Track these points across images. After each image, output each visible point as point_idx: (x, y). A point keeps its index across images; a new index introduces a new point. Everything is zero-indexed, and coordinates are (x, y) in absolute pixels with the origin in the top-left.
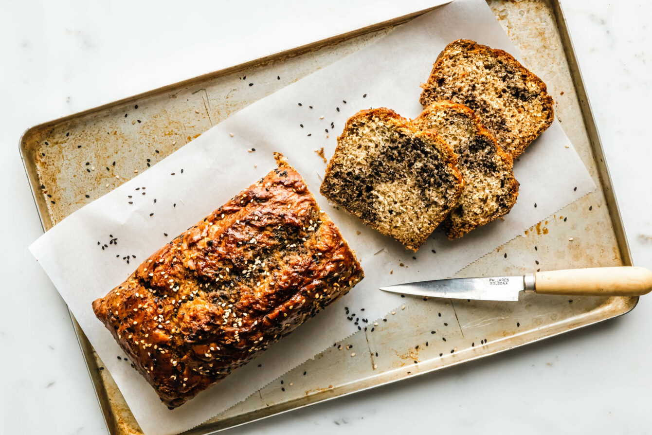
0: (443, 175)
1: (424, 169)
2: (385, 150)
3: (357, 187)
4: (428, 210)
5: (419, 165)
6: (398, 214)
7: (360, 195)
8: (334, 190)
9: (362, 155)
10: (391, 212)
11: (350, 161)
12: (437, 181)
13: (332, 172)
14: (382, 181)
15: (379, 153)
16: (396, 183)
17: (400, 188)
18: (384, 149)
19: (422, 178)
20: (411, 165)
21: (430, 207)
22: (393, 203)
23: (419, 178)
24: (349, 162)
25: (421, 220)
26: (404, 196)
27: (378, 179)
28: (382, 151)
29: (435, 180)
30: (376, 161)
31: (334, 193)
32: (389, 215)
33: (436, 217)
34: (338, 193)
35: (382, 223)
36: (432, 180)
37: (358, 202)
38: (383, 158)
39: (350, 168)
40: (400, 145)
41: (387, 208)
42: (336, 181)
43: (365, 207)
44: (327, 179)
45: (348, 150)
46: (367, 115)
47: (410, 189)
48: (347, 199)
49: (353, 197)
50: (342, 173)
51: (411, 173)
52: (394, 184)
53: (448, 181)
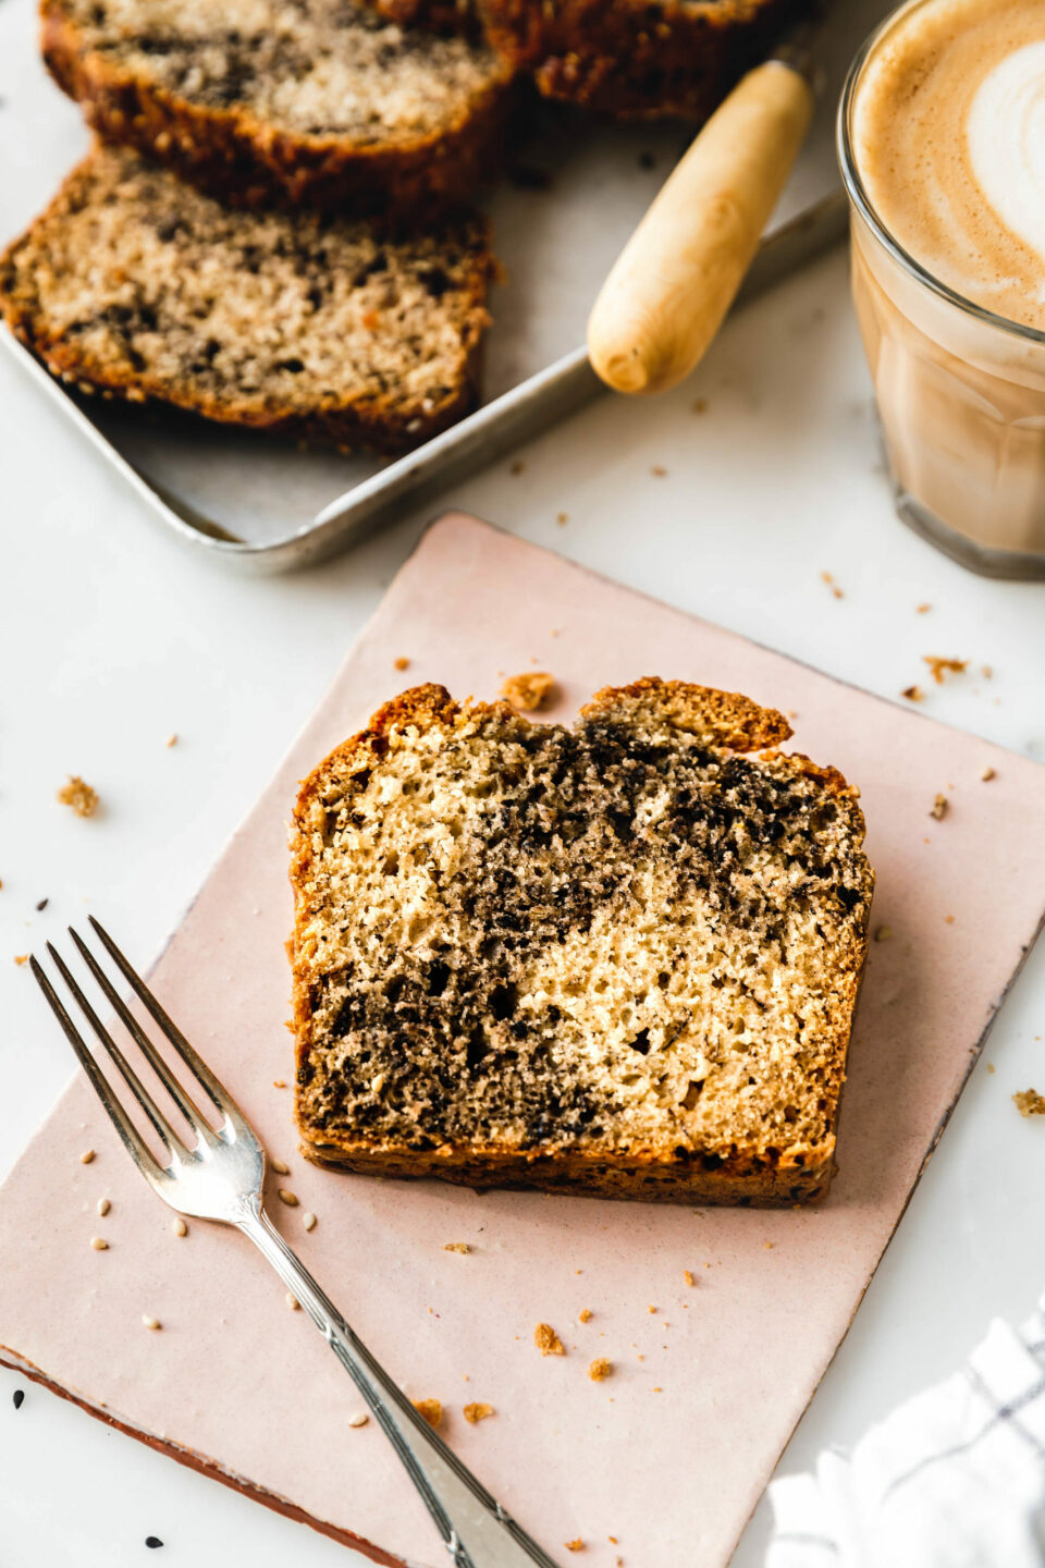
0: (765, 791)
1: (684, 812)
2: (498, 822)
3: (453, 1020)
4: (784, 950)
5: (654, 808)
6: (676, 1032)
7: (478, 1047)
8: (360, 1090)
9: (413, 889)
10: (641, 1044)
11: (379, 937)
12: (758, 821)
13: (320, 1014)
14: (545, 939)
15: (478, 845)
16: (601, 916)
17: (629, 929)
18: (489, 824)
19: (695, 844)
20: (622, 821)
21: (786, 932)
22: (631, 1005)
23: (684, 850)
24: (373, 943)
25: (779, 1000)
26: (663, 949)
27: (524, 943)
28: (488, 832)
29: (750, 825)
30: (483, 880)
31: (365, 1099)
32: (636, 1058)
33: (831, 956)
34: (383, 1093)
35: (628, 1114)
36: (739, 831)
37: (483, 1083)
38: (505, 856)
39: (389, 963)
40: (545, 779)
41: (616, 1037)
42: (349, 1045)
43: (523, 1087)
44: (312, 1059)
45: (352, 899)
46: (363, 737)
47: (668, 909)
48: (433, 1096)
49: (452, 1070)
50: (362, 997)
51: (644, 847)
52: (596, 925)
53: (796, 802)
